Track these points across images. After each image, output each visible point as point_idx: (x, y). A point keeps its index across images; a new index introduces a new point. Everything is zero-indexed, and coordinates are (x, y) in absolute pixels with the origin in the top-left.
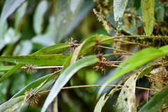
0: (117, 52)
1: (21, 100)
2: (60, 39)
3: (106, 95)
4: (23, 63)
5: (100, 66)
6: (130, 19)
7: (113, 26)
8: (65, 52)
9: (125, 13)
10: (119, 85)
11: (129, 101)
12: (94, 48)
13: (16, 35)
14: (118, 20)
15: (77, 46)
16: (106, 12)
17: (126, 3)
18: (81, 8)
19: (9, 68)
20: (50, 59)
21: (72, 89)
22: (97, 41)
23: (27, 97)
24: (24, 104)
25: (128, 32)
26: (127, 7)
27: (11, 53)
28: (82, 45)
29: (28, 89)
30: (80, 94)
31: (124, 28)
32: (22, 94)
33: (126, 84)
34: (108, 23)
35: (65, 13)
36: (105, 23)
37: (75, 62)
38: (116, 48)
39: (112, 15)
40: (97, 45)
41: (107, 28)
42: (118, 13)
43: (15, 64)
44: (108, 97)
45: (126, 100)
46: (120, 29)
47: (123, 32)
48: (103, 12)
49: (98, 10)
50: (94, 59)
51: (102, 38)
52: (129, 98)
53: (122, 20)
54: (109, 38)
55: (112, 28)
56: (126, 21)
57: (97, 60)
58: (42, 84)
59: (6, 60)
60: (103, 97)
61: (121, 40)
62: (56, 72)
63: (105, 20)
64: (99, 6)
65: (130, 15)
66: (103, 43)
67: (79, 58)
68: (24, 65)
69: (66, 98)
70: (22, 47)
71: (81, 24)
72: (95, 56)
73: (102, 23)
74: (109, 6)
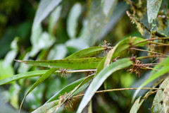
0: (152, 54)
1: (56, 104)
2: (94, 43)
3: (142, 98)
4: (57, 67)
5: (134, 69)
6: (164, 21)
7: (147, 28)
8: (99, 55)
9: (159, 14)
10: (154, 88)
11: (164, 104)
12: (127, 50)
13: (50, 39)
14: (152, 21)
15: (110, 49)
16: (140, 14)
17: (159, 5)
18: (115, 11)
19: (44, 72)
20: (83, 62)
21: (107, 93)
22: (130, 44)
23: (62, 101)
24: (58, 108)
25: (162, 34)
26: (161, 9)
27: (45, 58)
28: (115, 48)
29: (62, 93)
30: (116, 98)
31: (158, 30)
32: (57, 98)
33: (161, 86)
34: (142, 25)
35: (98, 16)
36: (139, 25)
37: (108, 65)
38: (150, 50)
39: (145, 17)
40: (130, 47)
41: (141, 30)
42: (152, 15)
43: (49, 69)
44: (143, 100)
45: (162, 102)
46: (155, 31)
47: (157, 34)
48: (136, 14)
49: (131, 13)
50: (127, 62)
51: (136, 40)
52: (165, 101)
53: (156, 22)
54: (142, 40)
55: (145, 30)
56: (161, 23)
57: (130, 63)
58: (76, 88)
59: (40, 64)
60: (138, 100)
61: (155, 42)
62: (90, 76)
63: (139, 22)
64: (133, 8)
65: (164, 17)
66: (137, 45)
67: (113, 61)
68: (58, 69)
69: (101, 102)
70: (56, 51)
71: (115, 26)
72: (129, 59)
73: (135, 25)
74: (143, 9)
